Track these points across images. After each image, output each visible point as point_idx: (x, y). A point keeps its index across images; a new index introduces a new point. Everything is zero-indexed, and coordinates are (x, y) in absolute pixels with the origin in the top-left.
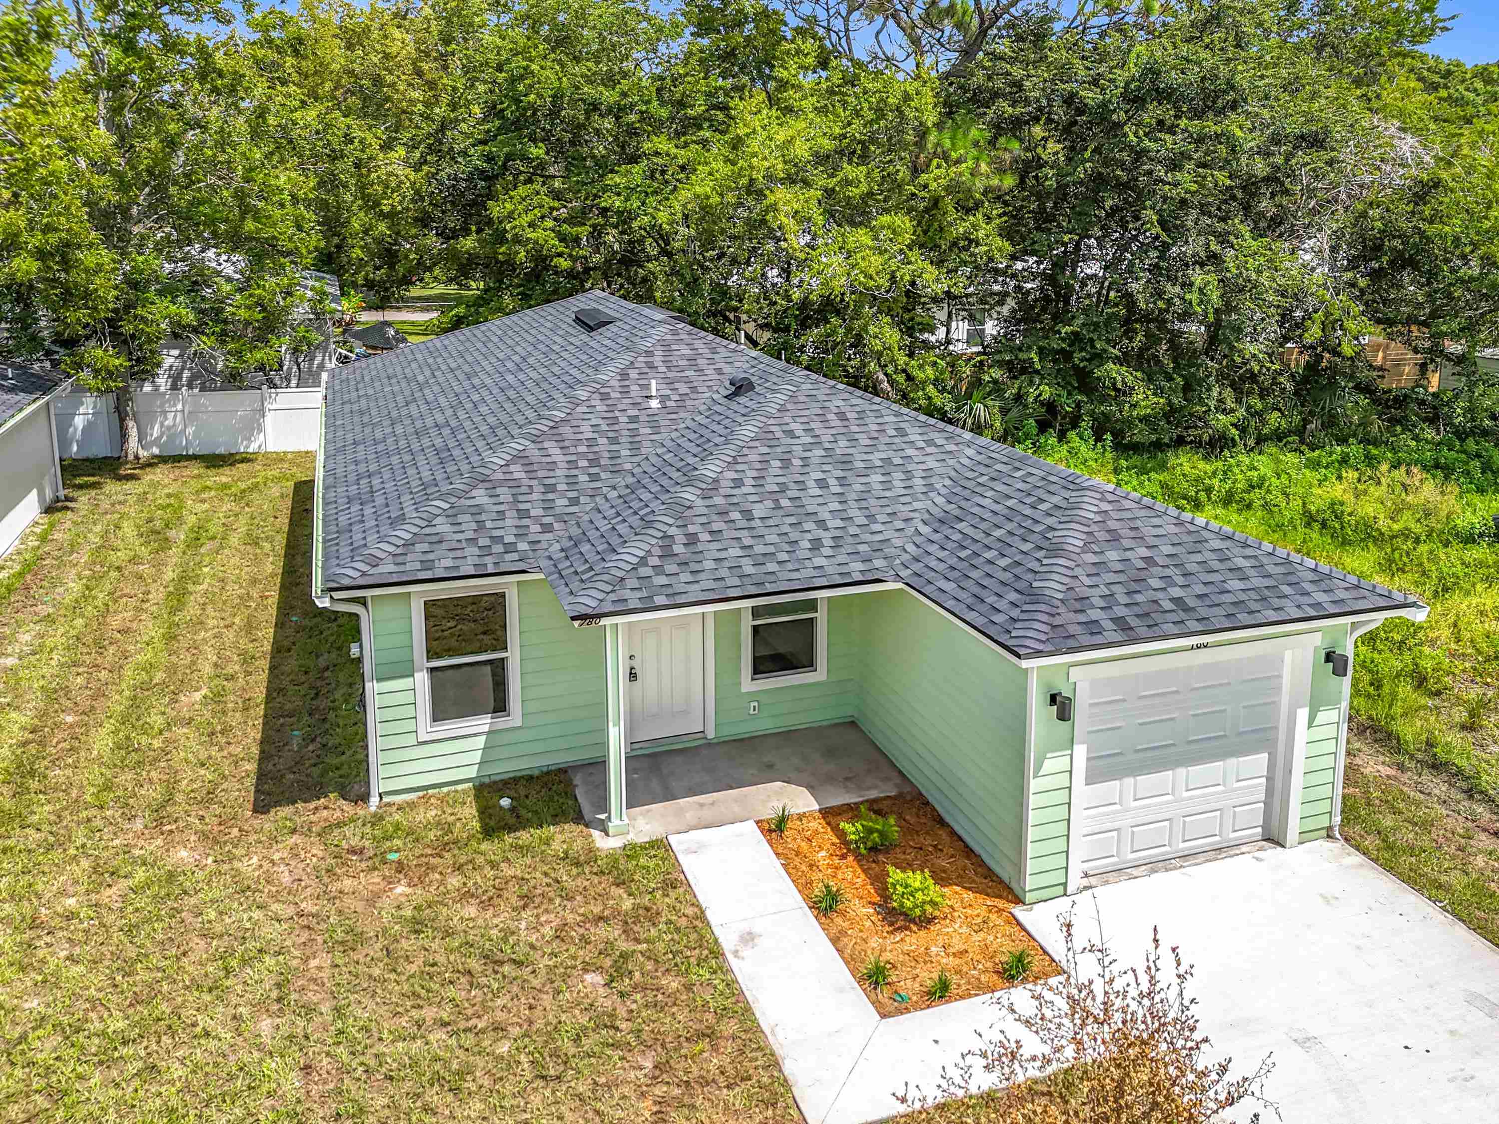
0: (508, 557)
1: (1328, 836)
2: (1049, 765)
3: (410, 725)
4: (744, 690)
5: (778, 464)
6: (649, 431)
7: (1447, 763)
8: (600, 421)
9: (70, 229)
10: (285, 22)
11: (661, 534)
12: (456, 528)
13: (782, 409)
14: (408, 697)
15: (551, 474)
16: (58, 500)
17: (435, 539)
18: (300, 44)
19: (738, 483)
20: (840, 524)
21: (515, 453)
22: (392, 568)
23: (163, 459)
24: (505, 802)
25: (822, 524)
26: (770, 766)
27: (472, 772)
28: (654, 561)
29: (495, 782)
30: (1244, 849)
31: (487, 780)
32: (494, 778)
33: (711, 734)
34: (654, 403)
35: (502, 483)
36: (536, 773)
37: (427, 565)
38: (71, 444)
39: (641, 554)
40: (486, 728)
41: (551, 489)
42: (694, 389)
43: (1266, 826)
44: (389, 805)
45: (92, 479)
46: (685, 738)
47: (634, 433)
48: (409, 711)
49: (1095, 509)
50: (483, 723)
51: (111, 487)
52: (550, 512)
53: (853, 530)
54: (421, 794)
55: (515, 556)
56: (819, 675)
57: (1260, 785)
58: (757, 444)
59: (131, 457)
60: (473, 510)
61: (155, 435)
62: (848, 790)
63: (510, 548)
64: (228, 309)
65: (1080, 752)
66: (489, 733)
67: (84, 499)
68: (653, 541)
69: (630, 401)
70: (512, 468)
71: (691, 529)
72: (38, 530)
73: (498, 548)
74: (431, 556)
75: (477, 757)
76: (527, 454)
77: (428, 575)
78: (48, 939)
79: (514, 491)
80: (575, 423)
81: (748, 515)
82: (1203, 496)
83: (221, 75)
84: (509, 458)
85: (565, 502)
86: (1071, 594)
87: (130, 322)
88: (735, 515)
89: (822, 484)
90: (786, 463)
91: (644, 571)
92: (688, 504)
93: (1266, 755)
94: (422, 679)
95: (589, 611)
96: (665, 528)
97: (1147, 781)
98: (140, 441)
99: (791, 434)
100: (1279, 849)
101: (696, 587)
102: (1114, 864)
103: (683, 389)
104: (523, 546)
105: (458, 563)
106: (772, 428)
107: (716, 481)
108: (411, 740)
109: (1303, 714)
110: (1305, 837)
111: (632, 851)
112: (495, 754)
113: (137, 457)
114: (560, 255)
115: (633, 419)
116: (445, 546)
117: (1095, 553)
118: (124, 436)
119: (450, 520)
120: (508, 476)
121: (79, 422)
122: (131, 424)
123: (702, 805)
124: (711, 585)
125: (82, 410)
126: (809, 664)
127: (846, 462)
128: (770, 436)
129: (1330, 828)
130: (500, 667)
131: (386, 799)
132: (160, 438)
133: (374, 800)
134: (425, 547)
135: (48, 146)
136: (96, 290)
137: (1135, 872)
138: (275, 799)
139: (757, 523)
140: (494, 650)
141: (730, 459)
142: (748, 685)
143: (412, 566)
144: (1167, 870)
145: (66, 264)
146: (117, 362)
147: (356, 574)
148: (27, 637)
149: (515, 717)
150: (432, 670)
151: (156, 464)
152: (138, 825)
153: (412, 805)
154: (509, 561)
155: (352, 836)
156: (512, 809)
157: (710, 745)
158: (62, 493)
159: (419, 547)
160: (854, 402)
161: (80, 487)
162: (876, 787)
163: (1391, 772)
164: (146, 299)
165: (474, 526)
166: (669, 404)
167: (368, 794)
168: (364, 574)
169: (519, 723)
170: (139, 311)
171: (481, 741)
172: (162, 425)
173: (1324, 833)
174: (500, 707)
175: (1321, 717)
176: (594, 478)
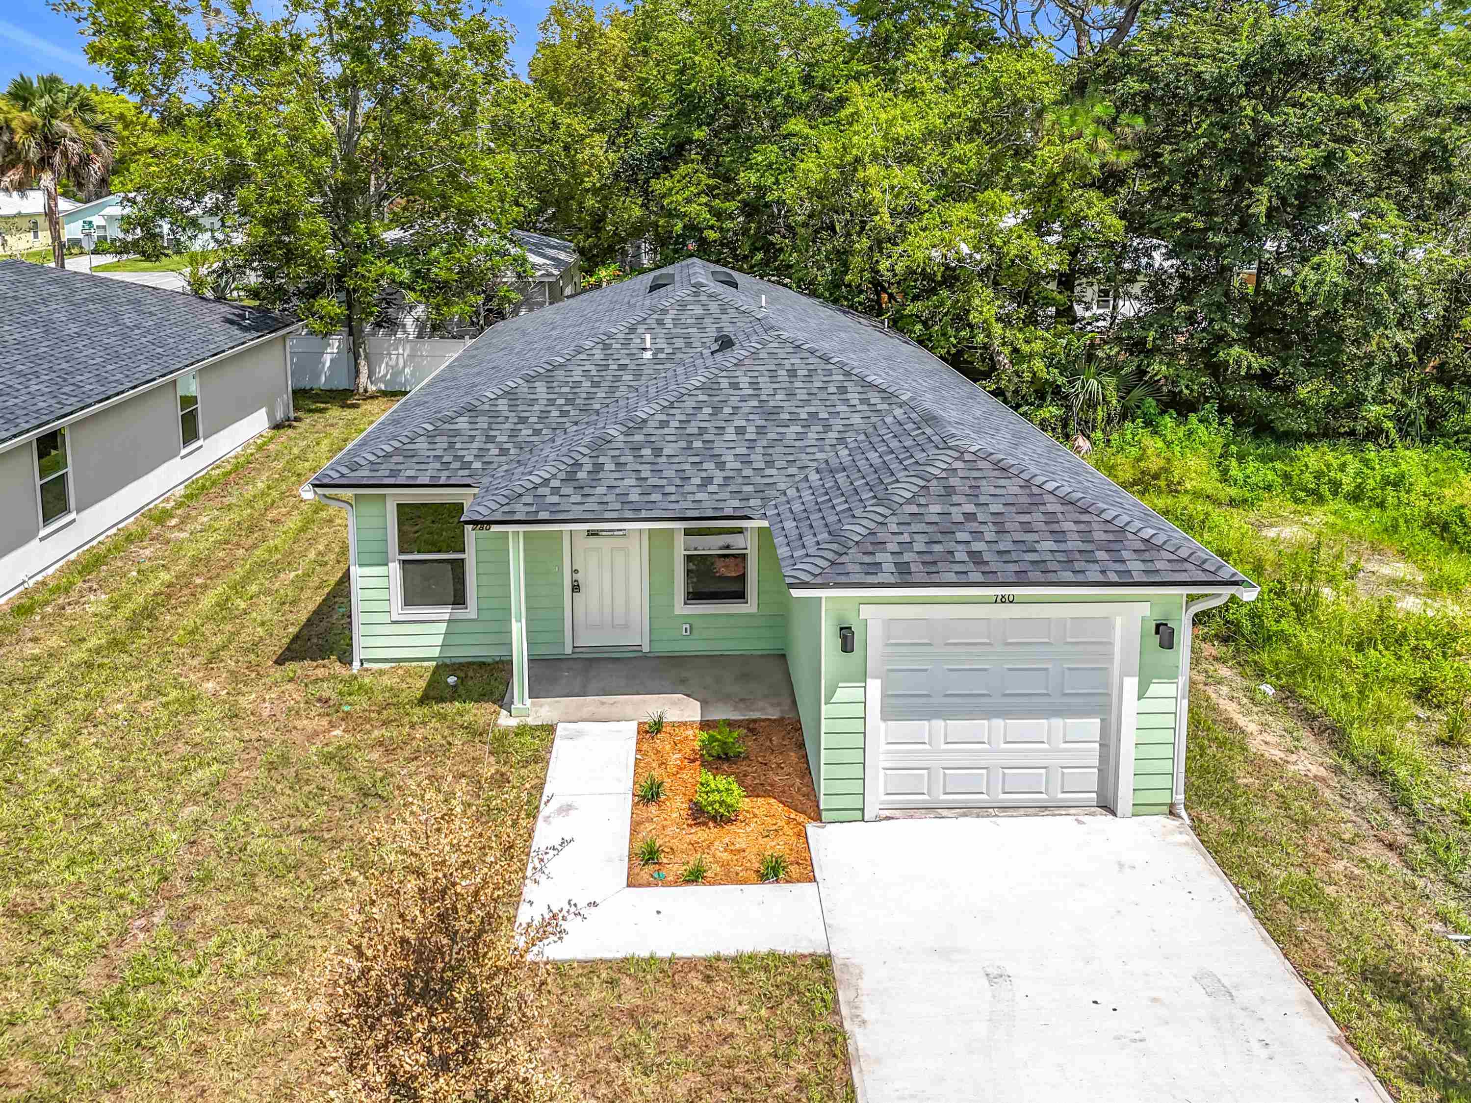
0: (461, 473)
1: (1171, 813)
2: (841, 694)
3: (384, 606)
4: (677, 612)
5: (710, 410)
6: (631, 378)
7: (1385, 772)
8: (593, 367)
9: (288, 202)
10: (483, 27)
11: (573, 462)
12: (431, 447)
13: (739, 364)
14: (382, 582)
15: (530, 408)
16: (288, 420)
17: (410, 453)
18: (494, 46)
19: (664, 424)
20: (738, 465)
21: (508, 389)
22: (366, 473)
23: (384, 394)
24: (452, 680)
25: (721, 466)
26: (683, 681)
27: (436, 652)
28: (555, 483)
29: (454, 664)
30: (1072, 811)
31: (448, 661)
32: (454, 660)
33: (646, 649)
34: (648, 355)
35: (484, 413)
36: (489, 660)
37: (394, 473)
38: (319, 376)
39: (547, 476)
40: (447, 617)
41: (523, 420)
42: (689, 345)
43: (1101, 793)
44: (367, 670)
45: (323, 406)
46: (622, 649)
47: (617, 379)
48: (384, 594)
49: (945, 466)
50: (445, 612)
51: (335, 413)
52: (512, 440)
53: (747, 472)
54: (393, 665)
55: (466, 472)
56: (749, 607)
57: (1092, 750)
58: (699, 392)
59: (361, 390)
60: (451, 433)
61: (382, 373)
62: (736, 709)
63: (466, 465)
64: (434, 270)
65: (874, 686)
66: (449, 621)
67: (308, 420)
68: (563, 467)
69: (627, 352)
70: (500, 402)
71: (601, 460)
72: (259, 441)
73: (456, 465)
74: (399, 467)
75: (439, 640)
76: (518, 391)
77: (391, 481)
78: (91, 730)
79: (492, 420)
80: (570, 367)
81: (658, 452)
82: (1325, 490)
83: (438, 74)
84: (500, 393)
85: (530, 432)
86: (871, 539)
87: (351, 279)
88: (646, 451)
89: (740, 431)
90: (717, 410)
91: (541, 491)
92: (609, 438)
93: (1098, 720)
94: (395, 568)
95: (480, 518)
96: (578, 457)
97: (959, 727)
98: (369, 377)
99: (735, 386)
100: (1111, 817)
101: (582, 508)
102: (924, 801)
103: (679, 343)
104: (477, 465)
105: (419, 473)
106: (720, 380)
107: (644, 421)
108: (385, 618)
109: (1131, 684)
110: (1140, 809)
111: (522, 730)
112: (457, 640)
113: (366, 391)
114: (712, 227)
115: (623, 367)
116: (415, 460)
117: (919, 505)
118: (357, 372)
119: (429, 440)
120: (493, 408)
121: (327, 359)
122: (362, 362)
123: (603, 703)
124: (595, 507)
125: (329, 350)
126: (740, 595)
127: (772, 414)
128: (715, 386)
129: (1172, 805)
130: (459, 566)
131: (366, 665)
132: (386, 375)
133: (356, 664)
134: (400, 459)
135: (274, 135)
136: (310, 251)
137: (945, 813)
138: (294, 655)
139: (663, 459)
140: (455, 551)
141: (666, 404)
142: (680, 608)
143: (383, 473)
144: (978, 816)
145: (289, 230)
146: (339, 311)
147: (337, 475)
148: (206, 519)
149: (471, 611)
150: (405, 562)
151: (377, 397)
152: (195, 662)
153: (381, 673)
154: (461, 476)
155: (326, 690)
156: (455, 687)
157: (645, 657)
158: (292, 415)
159: (395, 459)
160: (810, 361)
161: (310, 411)
162: (762, 709)
163: (1322, 772)
164: (366, 260)
165: (446, 446)
166: (660, 356)
167: (352, 661)
168: (343, 476)
169: (474, 616)
170: (359, 269)
171: (443, 627)
172: (387, 364)
173: (1166, 809)
174: (459, 600)
175: (1154, 689)
176: (564, 414)
